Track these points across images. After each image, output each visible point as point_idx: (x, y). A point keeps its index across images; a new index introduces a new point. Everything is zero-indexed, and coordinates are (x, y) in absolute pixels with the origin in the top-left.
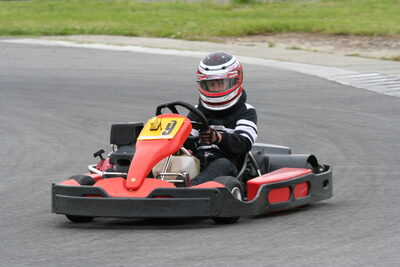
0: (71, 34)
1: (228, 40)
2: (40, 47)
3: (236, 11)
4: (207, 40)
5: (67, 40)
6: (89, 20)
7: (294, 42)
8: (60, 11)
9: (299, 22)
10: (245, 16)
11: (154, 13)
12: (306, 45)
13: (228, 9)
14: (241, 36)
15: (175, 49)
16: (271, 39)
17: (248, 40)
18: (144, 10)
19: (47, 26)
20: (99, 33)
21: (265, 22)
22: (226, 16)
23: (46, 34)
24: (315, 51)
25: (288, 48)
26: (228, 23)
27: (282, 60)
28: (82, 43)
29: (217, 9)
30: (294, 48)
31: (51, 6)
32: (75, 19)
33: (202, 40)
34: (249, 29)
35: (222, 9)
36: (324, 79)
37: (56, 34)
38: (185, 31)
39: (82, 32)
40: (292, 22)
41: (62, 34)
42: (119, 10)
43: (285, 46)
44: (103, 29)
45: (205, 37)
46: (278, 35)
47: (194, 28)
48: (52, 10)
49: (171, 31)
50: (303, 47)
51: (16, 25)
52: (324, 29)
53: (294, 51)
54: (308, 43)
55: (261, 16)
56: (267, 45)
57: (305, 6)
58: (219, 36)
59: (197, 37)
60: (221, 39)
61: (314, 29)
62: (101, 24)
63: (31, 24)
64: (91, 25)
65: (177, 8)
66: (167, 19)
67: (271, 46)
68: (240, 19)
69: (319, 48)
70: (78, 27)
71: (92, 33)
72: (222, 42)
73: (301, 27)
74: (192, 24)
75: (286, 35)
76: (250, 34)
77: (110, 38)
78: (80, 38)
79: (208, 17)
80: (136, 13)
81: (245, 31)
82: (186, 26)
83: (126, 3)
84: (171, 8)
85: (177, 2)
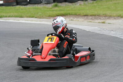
0: (3, 17)
3: (54, 9)
4: (45, 18)
5: (2, 19)
6: (8, 13)
7: (72, 18)
9: (73, 12)
10: (56, 11)
11: (28, 10)
12: (75, 19)
13: (51, 9)
15: (35, 21)
18: (25, 9)
20: (11, 17)
21: (62, 12)
22: (50, 11)
24: (78, 21)
25: (70, 20)
26: (51, 13)
28: (6, 20)
29: (47, 9)
30: (72, 20)
32: (4, 13)
33: (43, 18)
35: (49, 9)
36: (81, 29)
38: (38, 15)
39: (6, 17)
40: (70, 12)
42: (17, 10)
43: (69, 19)
44: (13, 16)
45: (44, 17)
46: (66, 16)
47: (40, 15)
50: (74, 20)
52: (81, 14)
53: (71, 21)
54: (76, 18)
55: (61, 10)
57: (75, 7)
58: (48, 17)
59: (42, 17)
60: (49, 18)
61: (78, 14)
62: (12, 14)
64: (9, 15)
65: (35, 9)
66: (32, 12)
68: (55, 11)
70: (5, 15)
71: (9, 17)
72: (49, 19)
73: (74, 14)
74: (40, 13)
75: (69, 16)
77: (15, 18)
78: (6, 18)
79: (45, 11)
80: (23, 10)
81: (56, 15)
82: (38, 14)
83: (20, 8)
84: (34, 9)
85: (35, 7)
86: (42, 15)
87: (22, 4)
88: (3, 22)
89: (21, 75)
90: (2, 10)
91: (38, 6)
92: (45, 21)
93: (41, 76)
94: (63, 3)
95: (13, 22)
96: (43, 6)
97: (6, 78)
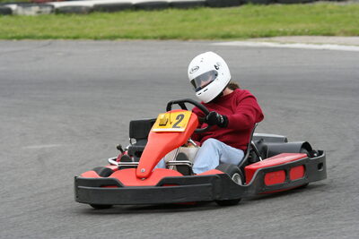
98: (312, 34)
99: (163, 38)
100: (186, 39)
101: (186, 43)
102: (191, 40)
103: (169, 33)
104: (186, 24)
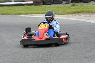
0: (33, 14)
1: (70, 14)
2: (25, 17)
3: (71, 8)
4: (65, 15)
5: (32, 15)
6: (37, 10)
7: (85, 15)
8: (30, 9)
9: (87, 10)
10: (74, 9)
11: (52, 8)
12: (88, 15)
13: (70, 7)
14: (73, 14)
16: (80, 14)
17: (75, 14)
18: (50, 8)
19: (27, 12)
20: (39, 14)
21: (78, 10)
22: (69, 9)
23: (27, 14)
24: (91, 17)
25: (84, 16)
26: (70, 11)
27: (83, 19)
29: (67, 7)
30: (85, 16)
31: (28, 7)
32: (33, 10)
33: (63, 15)
34: (75, 12)
35: (68, 7)
36: (93, 23)
37: (29, 14)
38: (59, 13)
39: (35, 13)
40: (85, 10)
41: (30, 14)
42: (44, 8)
43: (83, 16)
44: (40, 13)
45: (64, 14)
46: (82, 13)
47: (61, 12)
48: (28, 8)
49: (56, 13)
50: (87, 16)
51: (19, 12)
52: (93, 12)
54: (89, 15)
55: (77, 9)
56: (79, 15)
57: (88, 6)
58: (67, 14)
59: (62, 14)
60: (68, 14)
61: (90, 11)
62: (39, 11)
63: (23, 12)
64: (37, 12)
65: (58, 7)
66: (55, 10)
67: (80, 16)
68: (72, 9)
69: (91, 16)
70: (34, 12)
71: (37, 13)
72: (68, 15)
73: (87, 11)
74: (61, 11)
75: (83, 13)
76: (75, 13)
77: (42, 15)
78: (35, 15)
79: (65, 9)
80: (48, 9)
81: (74, 12)
82: (60, 11)
83: (45, 6)
84: (56, 7)
85: (57, 6)
86: (63, 12)
87: (47, 4)
88: (32, 17)
89: (46, 58)
90: (32, 8)
91: (59, 5)
92: (65, 17)
93: (61, 59)
94: (79, 3)
95: (40, 18)
96: (63, 5)
97: (34, 60)
98: (42, 14)
99: (3, 14)
100: (9, 15)
101: (9, 16)
102: (10, 15)
103: (4, 13)
104: (9, 10)
